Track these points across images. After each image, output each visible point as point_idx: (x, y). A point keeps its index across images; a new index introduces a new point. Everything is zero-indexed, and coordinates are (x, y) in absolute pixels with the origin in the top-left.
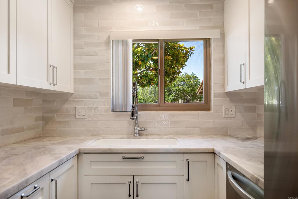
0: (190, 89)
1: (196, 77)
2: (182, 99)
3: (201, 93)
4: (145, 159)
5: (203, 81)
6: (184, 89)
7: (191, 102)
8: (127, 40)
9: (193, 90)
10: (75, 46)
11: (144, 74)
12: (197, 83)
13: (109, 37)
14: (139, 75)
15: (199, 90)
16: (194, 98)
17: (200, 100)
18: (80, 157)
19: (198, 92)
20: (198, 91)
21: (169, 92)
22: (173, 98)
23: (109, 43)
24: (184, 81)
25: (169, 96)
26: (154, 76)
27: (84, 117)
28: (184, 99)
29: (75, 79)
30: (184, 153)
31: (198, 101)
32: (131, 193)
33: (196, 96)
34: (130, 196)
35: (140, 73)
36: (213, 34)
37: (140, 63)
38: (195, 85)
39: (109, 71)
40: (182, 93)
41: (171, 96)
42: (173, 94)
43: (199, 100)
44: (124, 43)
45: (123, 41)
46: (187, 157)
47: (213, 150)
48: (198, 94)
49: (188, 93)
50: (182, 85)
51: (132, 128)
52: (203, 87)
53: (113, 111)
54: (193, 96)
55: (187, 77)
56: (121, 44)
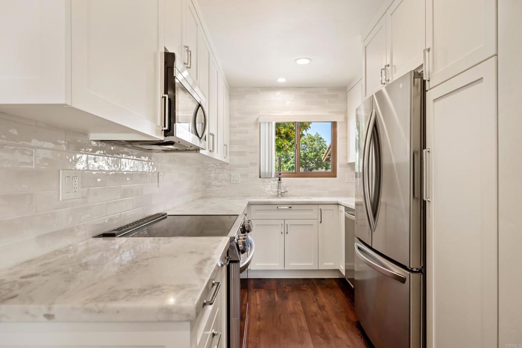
0: (313, 154)
1: (321, 138)
2: (303, 167)
3: (328, 160)
4: (292, 209)
5: (330, 146)
6: (305, 154)
7: (315, 171)
9: (317, 155)
10: (230, 127)
12: (323, 147)
13: (258, 119)
15: (325, 156)
16: (318, 165)
17: (327, 169)
19: (324, 159)
20: (323, 157)
21: (286, 157)
22: (292, 165)
23: (257, 124)
24: (305, 143)
25: (286, 162)
27: (238, 182)
28: (306, 167)
30: (318, 204)
31: (324, 170)
32: (283, 231)
33: (321, 163)
34: (282, 233)
36: (339, 119)
38: (320, 149)
40: (303, 159)
41: (289, 163)
42: (292, 160)
43: (324, 168)
45: (269, 123)
46: (320, 207)
47: (338, 202)
48: (324, 161)
49: (311, 159)
50: (303, 149)
52: (330, 153)
53: (260, 177)
54: (316, 163)
55: (309, 138)
56: (267, 125)
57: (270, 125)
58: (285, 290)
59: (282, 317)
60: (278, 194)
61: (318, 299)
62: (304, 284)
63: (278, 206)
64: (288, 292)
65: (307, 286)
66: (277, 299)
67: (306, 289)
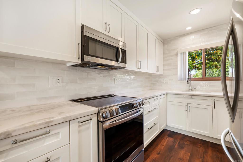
4: (193, 98)
8: (185, 52)
11: (200, 63)
13: (177, 52)
14: (196, 64)
18: (167, 95)
23: (177, 54)
26: (207, 63)
27: (167, 83)
29: (164, 70)
30: (212, 97)
32: (187, 110)
34: (186, 111)
35: (197, 62)
37: (196, 57)
39: (177, 65)
44: (184, 53)
46: (214, 98)
51: (188, 87)
53: (179, 81)
56: (182, 54)
57: (185, 54)
58: (185, 143)
59: (172, 158)
60: (190, 90)
61: (205, 155)
62: (200, 143)
63: (183, 95)
64: (186, 144)
65: (202, 145)
66: (176, 146)
67: (200, 147)
